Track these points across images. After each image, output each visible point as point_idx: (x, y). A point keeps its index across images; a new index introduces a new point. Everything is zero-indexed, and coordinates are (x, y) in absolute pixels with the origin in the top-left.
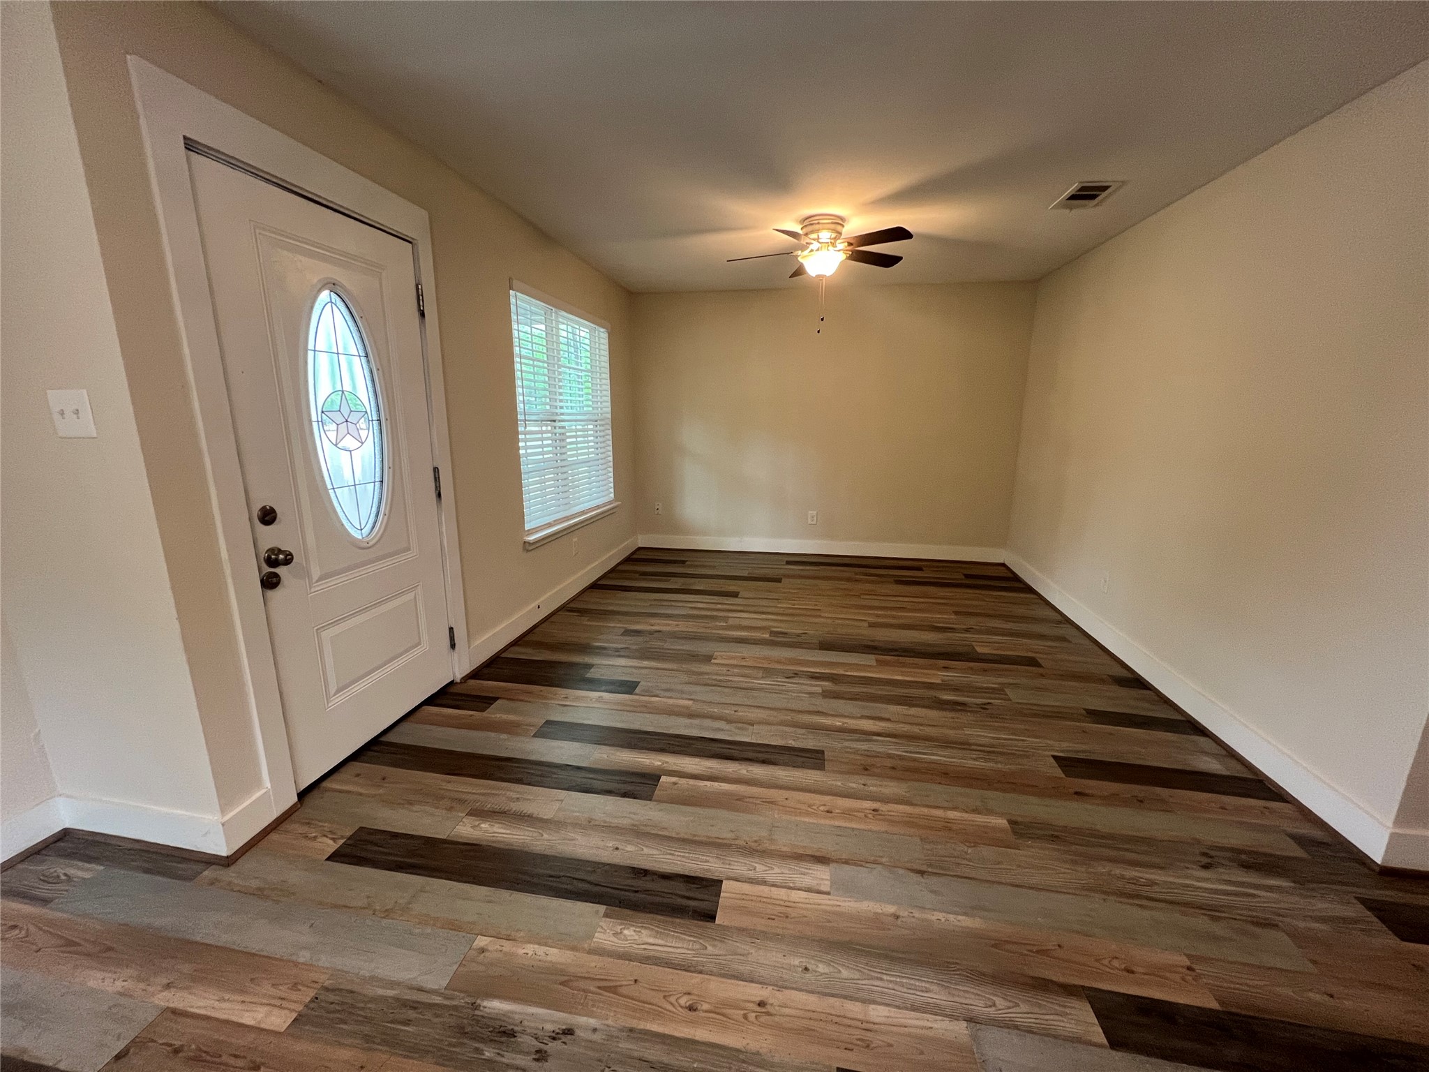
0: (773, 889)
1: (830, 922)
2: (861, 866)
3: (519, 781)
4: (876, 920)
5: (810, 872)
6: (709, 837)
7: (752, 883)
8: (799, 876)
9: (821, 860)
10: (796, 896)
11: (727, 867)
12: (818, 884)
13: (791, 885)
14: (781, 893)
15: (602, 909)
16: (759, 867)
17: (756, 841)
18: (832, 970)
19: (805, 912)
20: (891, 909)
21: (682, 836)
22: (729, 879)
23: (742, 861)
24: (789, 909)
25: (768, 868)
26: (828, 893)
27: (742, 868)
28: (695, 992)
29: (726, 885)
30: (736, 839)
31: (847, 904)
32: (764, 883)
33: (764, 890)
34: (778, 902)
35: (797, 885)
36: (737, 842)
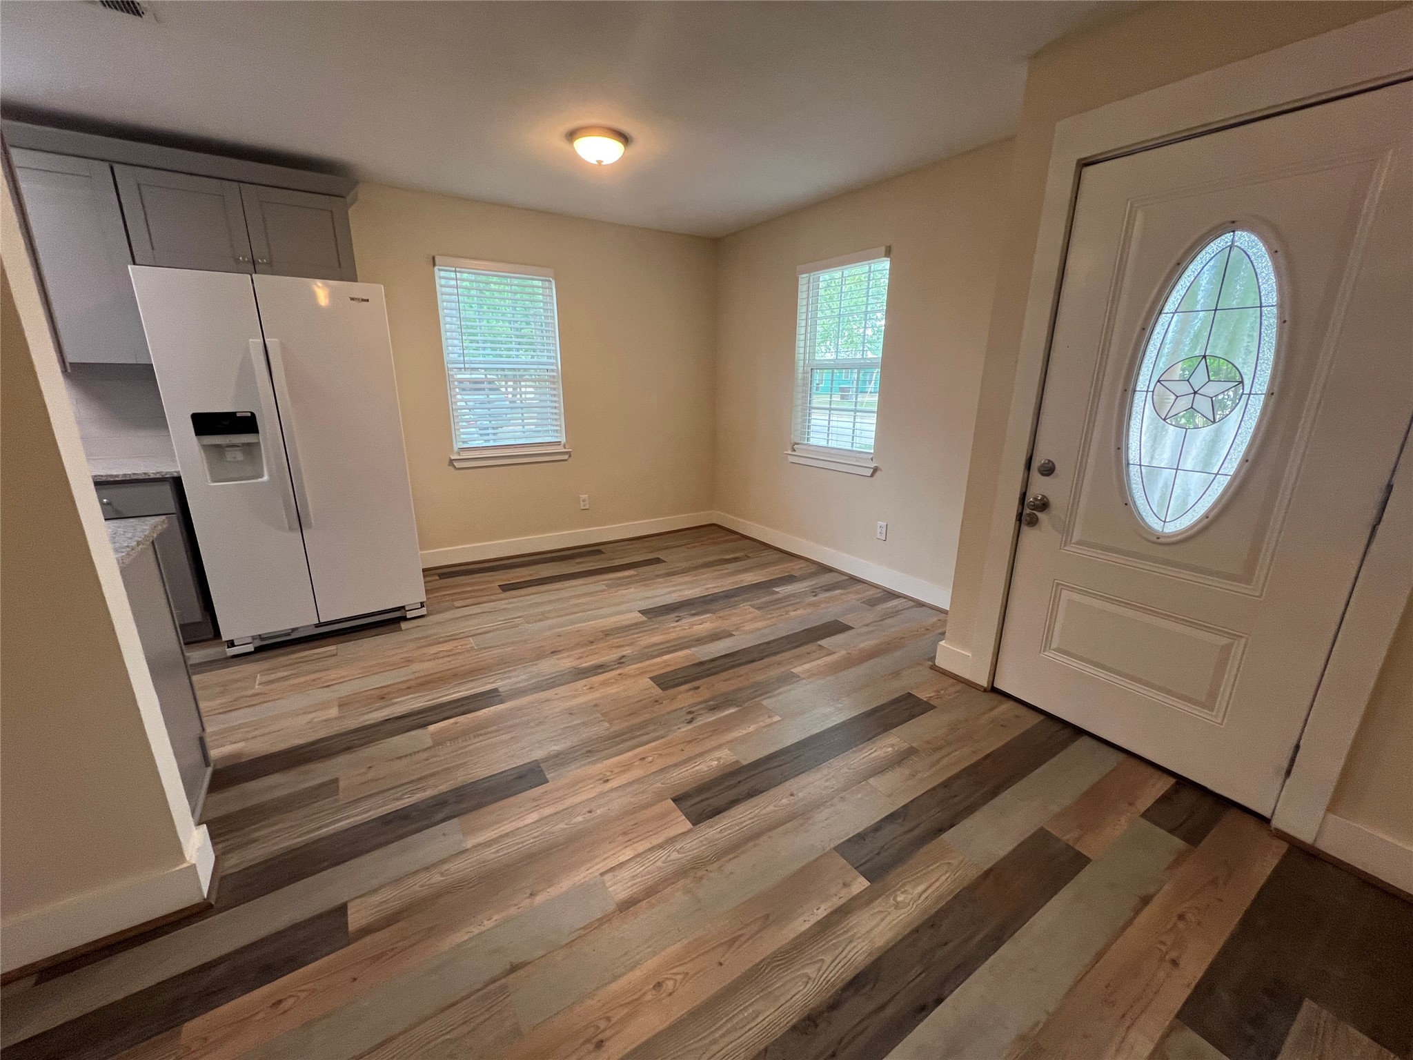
0: (650, 846)
1: (589, 852)
2: (584, 928)
3: (945, 784)
4: (549, 880)
5: (630, 884)
6: (743, 853)
7: (670, 839)
8: (638, 871)
9: (627, 905)
10: (627, 854)
11: (701, 839)
12: (617, 876)
13: (638, 859)
14: (642, 847)
15: (745, 763)
16: (675, 856)
17: (701, 878)
18: (572, 822)
19: (612, 845)
20: (539, 899)
21: (764, 838)
22: (689, 831)
23: (695, 851)
24: (627, 839)
25: (669, 859)
26: (602, 874)
27: (689, 845)
28: (648, 765)
29: (689, 825)
30: (719, 868)
31: (583, 874)
32: (660, 846)
33: (656, 840)
34: (639, 839)
35: (633, 863)
36: (716, 865)
